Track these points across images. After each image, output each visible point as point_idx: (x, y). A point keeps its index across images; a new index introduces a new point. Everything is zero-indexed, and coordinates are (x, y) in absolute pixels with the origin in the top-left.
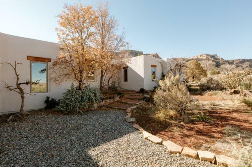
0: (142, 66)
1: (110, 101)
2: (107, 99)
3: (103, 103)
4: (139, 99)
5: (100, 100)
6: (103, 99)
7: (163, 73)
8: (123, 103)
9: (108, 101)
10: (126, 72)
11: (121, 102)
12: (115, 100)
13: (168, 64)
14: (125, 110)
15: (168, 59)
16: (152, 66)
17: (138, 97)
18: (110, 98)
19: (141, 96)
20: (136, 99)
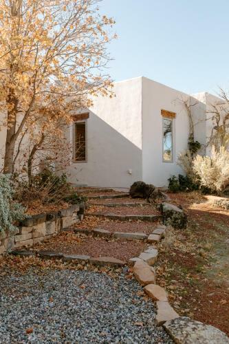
0: (135, 110)
1: (48, 226)
2: (36, 220)
3: (25, 238)
4: (145, 219)
5: (12, 228)
6: (21, 224)
7: (191, 137)
8: (96, 234)
9: (41, 228)
10: (81, 130)
11: (87, 233)
12: (65, 225)
13: (209, 108)
14: (124, 267)
15: (208, 96)
16: (163, 112)
17: (133, 213)
18: (49, 218)
19: (141, 208)
20: (134, 219)
